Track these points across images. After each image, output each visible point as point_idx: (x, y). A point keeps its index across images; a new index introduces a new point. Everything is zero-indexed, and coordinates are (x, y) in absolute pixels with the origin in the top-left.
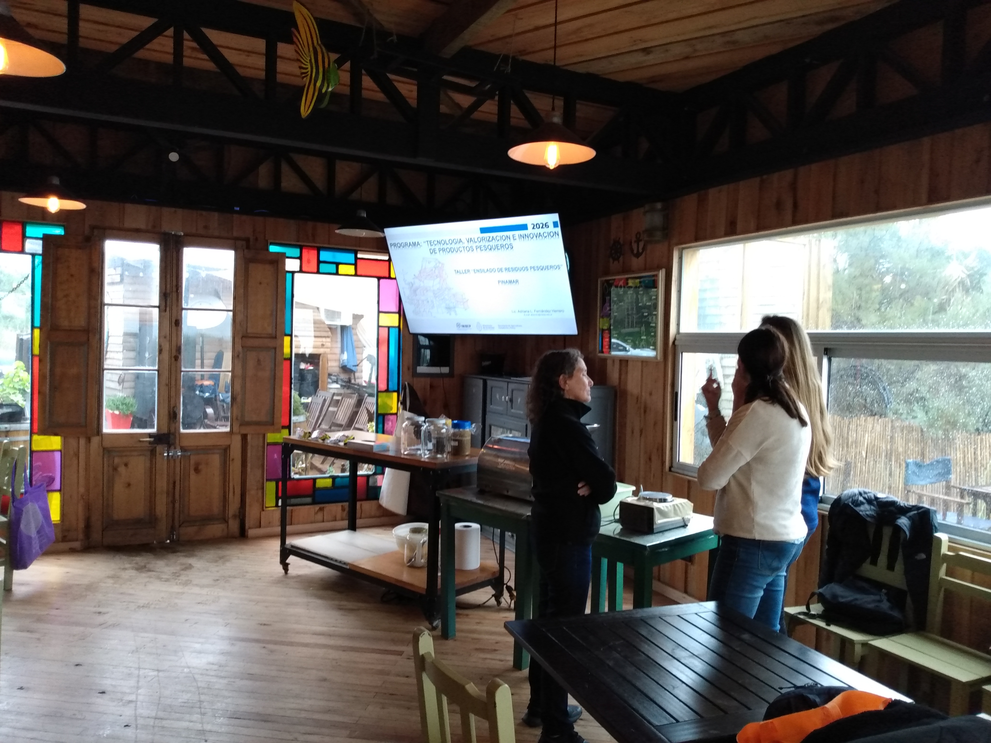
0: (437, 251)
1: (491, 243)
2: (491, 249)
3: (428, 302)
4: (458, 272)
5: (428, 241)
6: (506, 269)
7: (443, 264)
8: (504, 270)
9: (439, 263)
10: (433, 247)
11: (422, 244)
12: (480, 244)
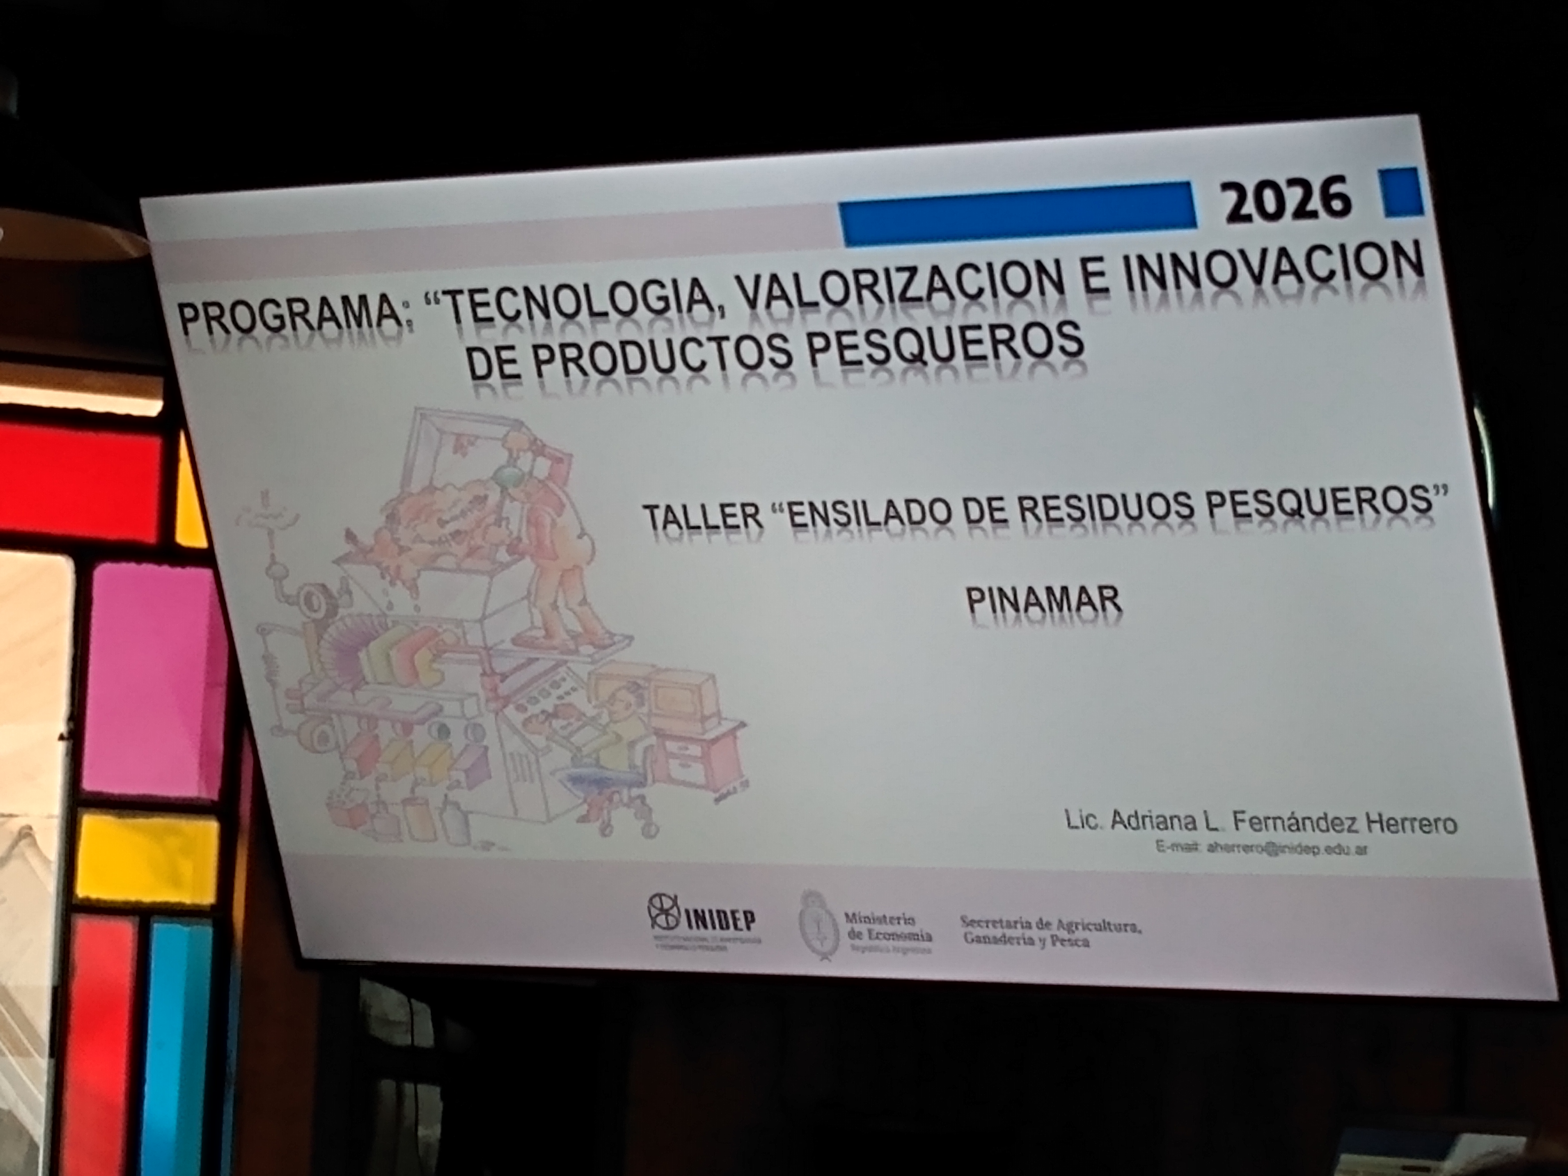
0: (525, 365)
1: (920, 318)
2: (918, 358)
3: (444, 731)
4: (670, 517)
5: (453, 294)
6: (1026, 506)
7: (560, 460)
8: (1012, 511)
9: (538, 448)
10: (490, 338)
11: (417, 312)
12: (841, 322)
